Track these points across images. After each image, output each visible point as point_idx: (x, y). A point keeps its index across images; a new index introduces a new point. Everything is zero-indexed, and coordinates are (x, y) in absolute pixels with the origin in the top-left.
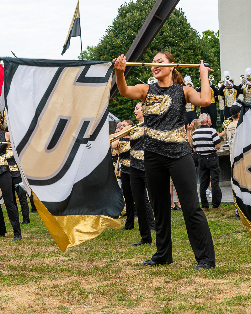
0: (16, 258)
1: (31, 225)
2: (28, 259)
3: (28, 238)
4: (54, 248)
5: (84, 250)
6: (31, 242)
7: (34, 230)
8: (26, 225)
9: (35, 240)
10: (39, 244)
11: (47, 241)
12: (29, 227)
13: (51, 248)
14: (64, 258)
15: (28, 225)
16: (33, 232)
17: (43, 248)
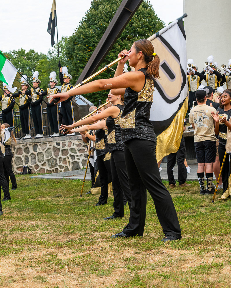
1: (11, 201)
3: (8, 214)
4: (32, 223)
5: (60, 224)
6: (11, 217)
7: (14, 205)
8: (6, 201)
9: (16, 215)
10: (18, 218)
11: (26, 216)
12: (10, 203)
13: (30, 222)
14: (42, 232)
15: (9, 201)
16: (14, 208)
17: (23, 222)
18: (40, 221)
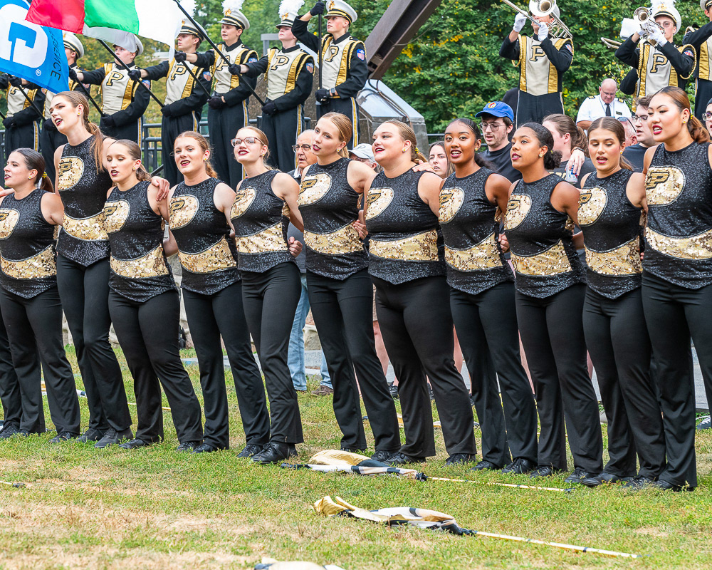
0: (73, 547)
2: (112, 552)
14: (231, 558)
18: (220, 521)
